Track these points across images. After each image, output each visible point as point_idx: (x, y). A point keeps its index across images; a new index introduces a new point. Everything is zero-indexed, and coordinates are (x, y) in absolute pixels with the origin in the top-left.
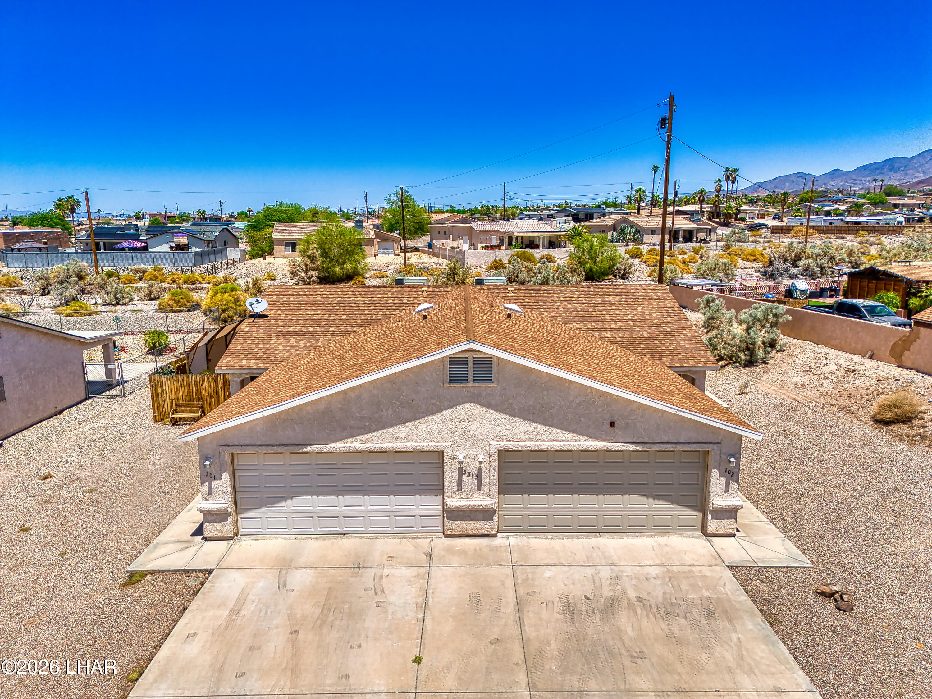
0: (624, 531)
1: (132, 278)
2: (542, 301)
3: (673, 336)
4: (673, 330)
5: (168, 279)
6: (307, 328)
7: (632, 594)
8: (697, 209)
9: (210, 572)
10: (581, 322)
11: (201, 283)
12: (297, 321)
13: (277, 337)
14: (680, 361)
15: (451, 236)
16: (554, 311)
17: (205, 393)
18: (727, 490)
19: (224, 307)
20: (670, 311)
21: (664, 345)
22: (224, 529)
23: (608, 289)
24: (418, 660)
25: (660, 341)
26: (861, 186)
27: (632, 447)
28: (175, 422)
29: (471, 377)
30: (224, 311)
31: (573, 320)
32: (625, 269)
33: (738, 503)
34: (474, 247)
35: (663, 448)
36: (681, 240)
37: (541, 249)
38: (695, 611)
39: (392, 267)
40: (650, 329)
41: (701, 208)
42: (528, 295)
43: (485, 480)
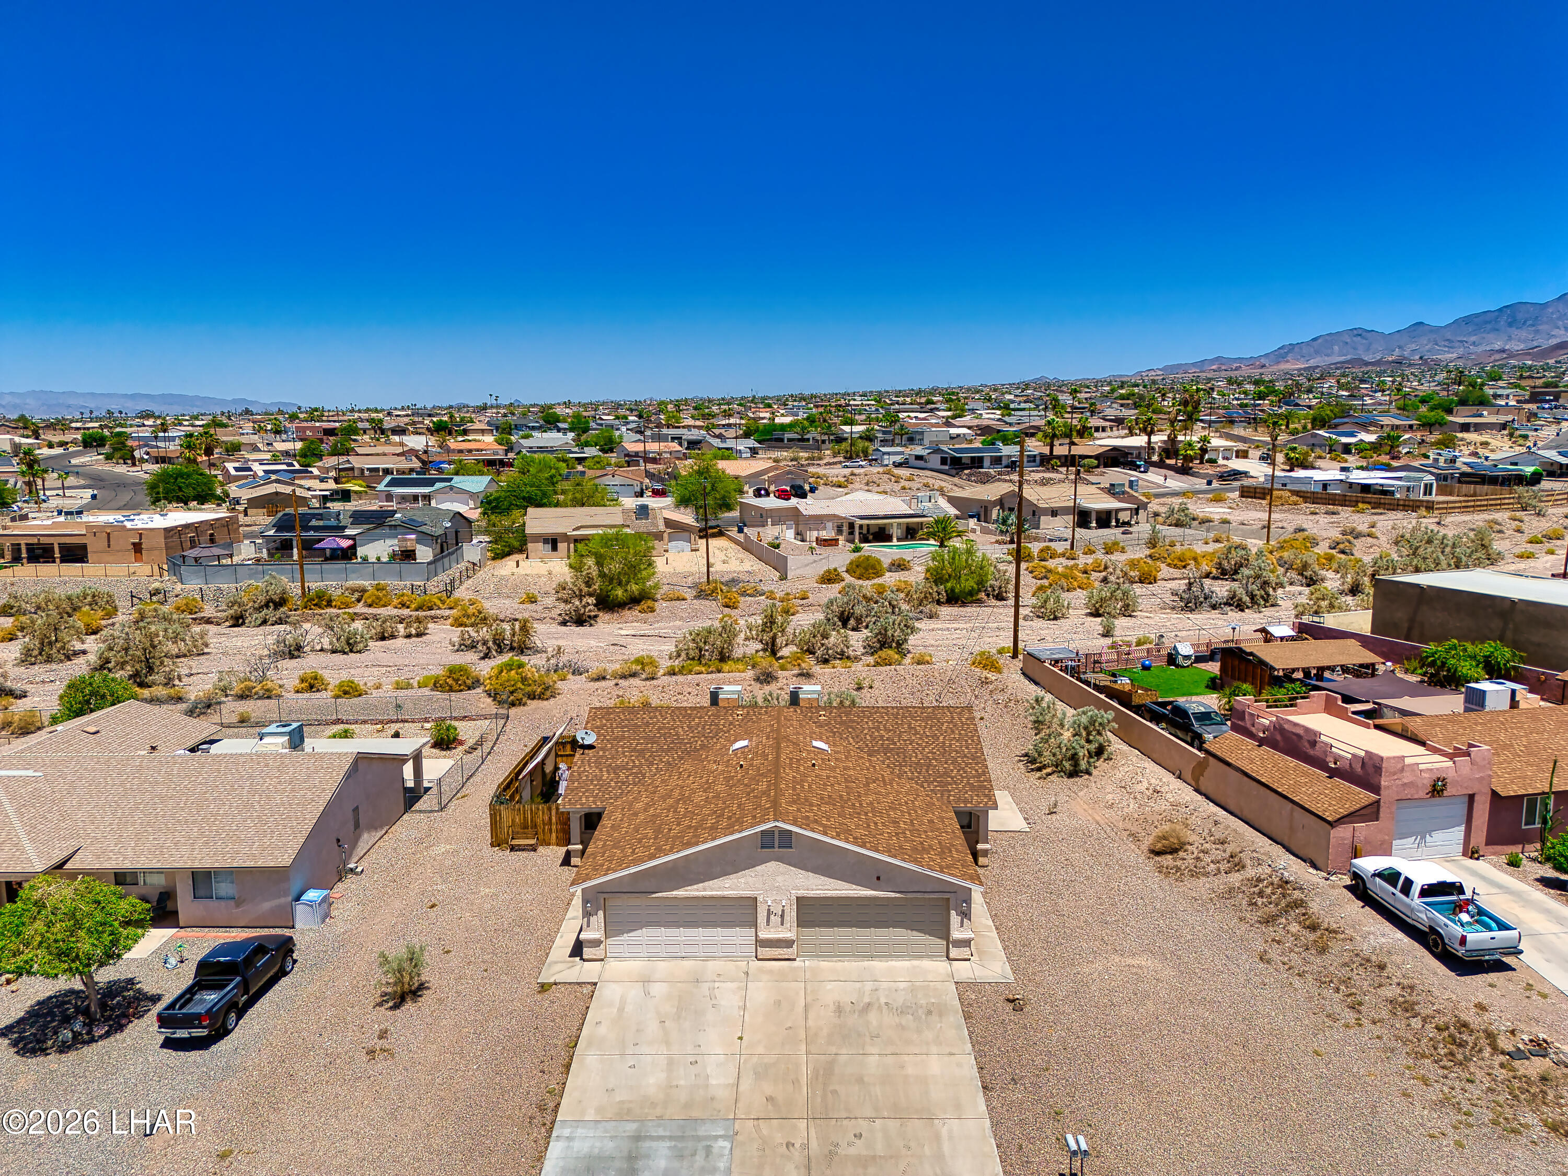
0: (890, 956)
1: (348, 599)
2: (851, 727)
3: (965, 772)
4: (967, 765)
5: (395, 602)
6: (634, 762)
7: (883, 1000)
8: (1144, 444)
9: (595, 984)
10: (885, 754)
11: (439, 608)
12: (624, 753)
13: (608, 771)
14: (966, 801)
15: (769, 520)
16: (861, 740)
17: (539, 821)
18: (962, 926)
19: (512, 689)
20: (970, 741)
21: (955, 783)
22: (598, 953)
23: (916, 712)
24: (741, 1038)
25: (952, 778)
26: (1461, 351)
27: (893, 895)
28: (513, 849)
29: (776, 844)
30: (512, 693)
31: (878, 752)
32: (1000, 587)
33: (968, 936)
34: (800, 535)
35: (914, 895)
36: (1094, 524)
37: (895, 542)
38: (920, 1011)
39: (690, 579)
40: (946, 763)
41: (1149, 442)
42: (838, 719)
43: (787, 918)
